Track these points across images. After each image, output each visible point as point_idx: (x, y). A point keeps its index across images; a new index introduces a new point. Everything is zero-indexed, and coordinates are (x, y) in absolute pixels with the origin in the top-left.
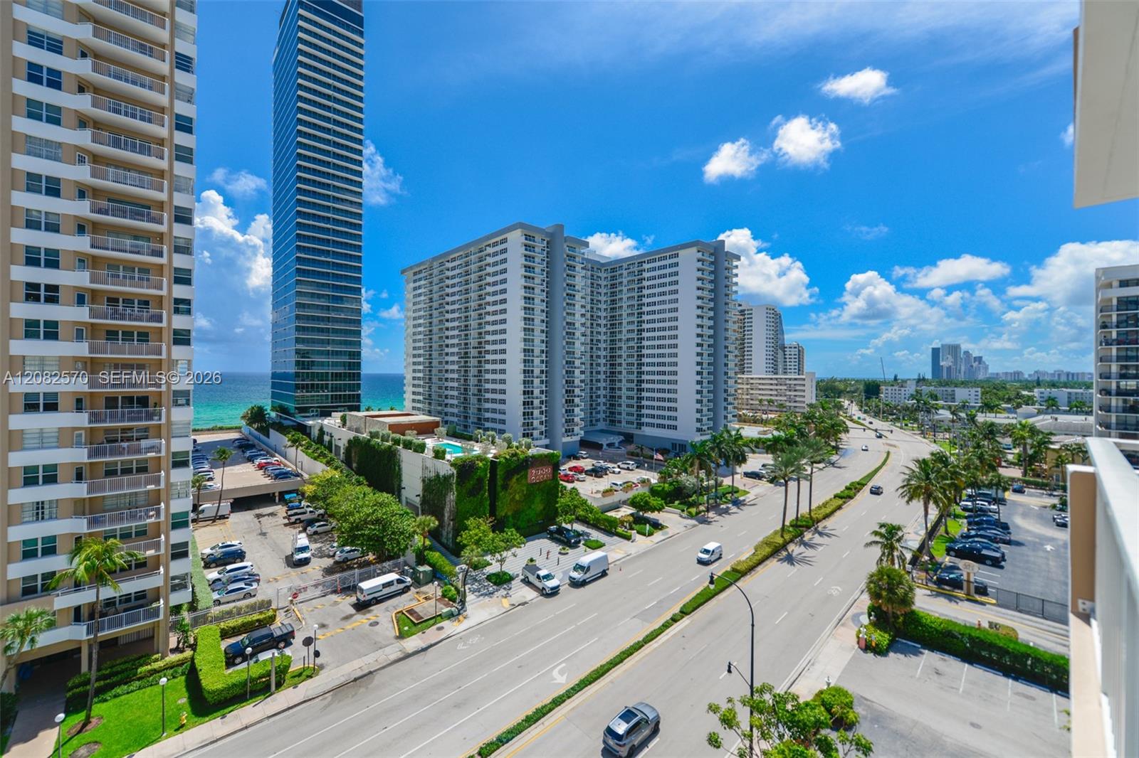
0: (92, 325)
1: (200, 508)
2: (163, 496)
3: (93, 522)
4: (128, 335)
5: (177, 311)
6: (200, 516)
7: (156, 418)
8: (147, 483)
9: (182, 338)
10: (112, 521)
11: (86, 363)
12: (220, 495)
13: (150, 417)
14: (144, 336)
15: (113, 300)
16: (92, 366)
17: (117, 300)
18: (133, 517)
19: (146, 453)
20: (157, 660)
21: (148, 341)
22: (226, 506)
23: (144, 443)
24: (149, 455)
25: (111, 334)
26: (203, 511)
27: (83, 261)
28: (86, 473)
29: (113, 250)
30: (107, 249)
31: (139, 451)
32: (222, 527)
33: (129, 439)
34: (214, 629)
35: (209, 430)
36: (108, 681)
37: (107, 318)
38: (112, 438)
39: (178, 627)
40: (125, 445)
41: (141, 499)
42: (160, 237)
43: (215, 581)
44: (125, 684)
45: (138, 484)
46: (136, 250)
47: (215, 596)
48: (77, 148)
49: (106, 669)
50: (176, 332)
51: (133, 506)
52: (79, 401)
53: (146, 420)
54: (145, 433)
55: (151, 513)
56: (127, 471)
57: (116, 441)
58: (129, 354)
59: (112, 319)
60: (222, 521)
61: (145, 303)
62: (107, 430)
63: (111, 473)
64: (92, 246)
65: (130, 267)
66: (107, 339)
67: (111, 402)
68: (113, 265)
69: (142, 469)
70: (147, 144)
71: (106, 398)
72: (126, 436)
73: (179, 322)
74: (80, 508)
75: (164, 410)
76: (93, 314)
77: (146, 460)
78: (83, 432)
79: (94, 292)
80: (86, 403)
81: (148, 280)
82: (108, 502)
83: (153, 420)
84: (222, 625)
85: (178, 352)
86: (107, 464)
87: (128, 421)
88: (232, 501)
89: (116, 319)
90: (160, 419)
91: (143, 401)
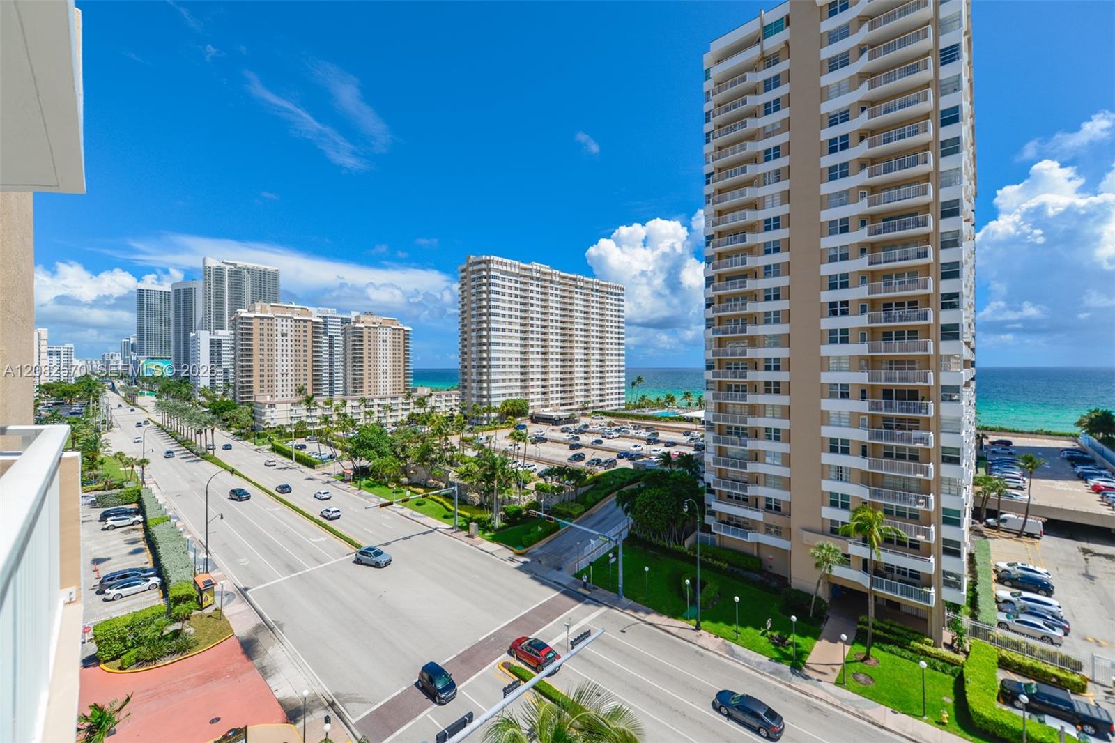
0: (872, 329)
1: (1002, 517)
2: (933, 487)
3: (874, 494)
4: (900, 334)
5: (944, 306)
6: (1002, 525)
7: (924, 411)
8: (916, 472)
9: (951, 332)
10: (888, 497)
11: (868, 360)
12: (1027, 509)
13: (918, 410)
14: (913, 334)
15: (887, 306)
16: (871, 363)
17: (890, 305)
18: (906, 499)
19: (915, 443)
20: (928, 644)
21: (917, 338)
22: (1035, 524)
23: (915, 433)
24: (918, 445)
25: (887, 335)
26: (1005, 520)
27: (865, 277)
28: (869, 451)
29: (885, 262)
30: (880, 263)
31: (909, 440)
32: (1028, 546)
33: (903, 428)
34: (993, 652)
35: (1032, 433)
36: (886, 635)
37: (881, 322)
38: (888, 424)
39: (954, 625)
40: (898, 432)
41: (914, 485)
42: (926, 238)
43: (1005, 601)
44: (900, 647)
45: (908, 470)
46: (905, 256)
47: (1002, 617)
48: (860, 187)
49: (887, 624)
50: (944, 328)
51: (905, 488)
52: (863, 391)
53: (914, 412)
54: (915, 424)
55: (921, 501)
56: (901, 457)
57: (892, 428)
58: (899, 351)
59: (885, 322)
60: (1030, 540)
61: (913, 304)
62: (885, 418)
63: (888, 455)
64: (870, 264)
65: (899, 273)
66: (884, 340)
67: (887, 394)
68: (887, 275)
69: (914, 458)
70: (913, 155)
71: (884, 390)
72: (900, 424)
73: (947, 317)
74: (867, 479)
75: (931, 405)
76: (871, 320)
77: (917, 450)
78: (866, 417)
79: (873, 301)
80: (868, 393)
81: (917, 281)
82: (887, 480)
83: (920, 412)
84: (1004, 652)
85: (946, 347)
86: (886, 447)
87: (899, 411)
88: (1044, 520)
89: (890, 321)
90: (927, 413)
91: (914, 394)
